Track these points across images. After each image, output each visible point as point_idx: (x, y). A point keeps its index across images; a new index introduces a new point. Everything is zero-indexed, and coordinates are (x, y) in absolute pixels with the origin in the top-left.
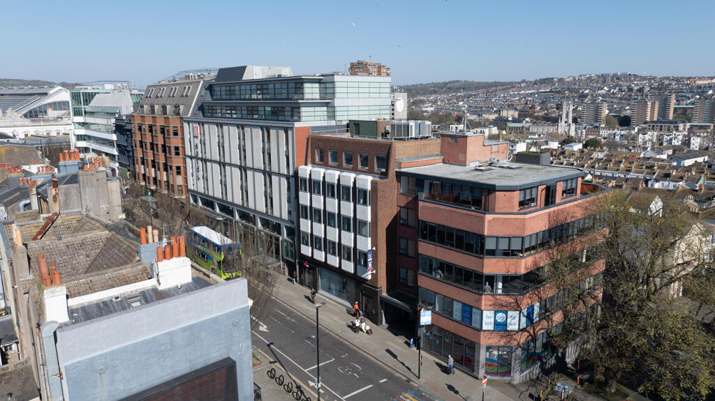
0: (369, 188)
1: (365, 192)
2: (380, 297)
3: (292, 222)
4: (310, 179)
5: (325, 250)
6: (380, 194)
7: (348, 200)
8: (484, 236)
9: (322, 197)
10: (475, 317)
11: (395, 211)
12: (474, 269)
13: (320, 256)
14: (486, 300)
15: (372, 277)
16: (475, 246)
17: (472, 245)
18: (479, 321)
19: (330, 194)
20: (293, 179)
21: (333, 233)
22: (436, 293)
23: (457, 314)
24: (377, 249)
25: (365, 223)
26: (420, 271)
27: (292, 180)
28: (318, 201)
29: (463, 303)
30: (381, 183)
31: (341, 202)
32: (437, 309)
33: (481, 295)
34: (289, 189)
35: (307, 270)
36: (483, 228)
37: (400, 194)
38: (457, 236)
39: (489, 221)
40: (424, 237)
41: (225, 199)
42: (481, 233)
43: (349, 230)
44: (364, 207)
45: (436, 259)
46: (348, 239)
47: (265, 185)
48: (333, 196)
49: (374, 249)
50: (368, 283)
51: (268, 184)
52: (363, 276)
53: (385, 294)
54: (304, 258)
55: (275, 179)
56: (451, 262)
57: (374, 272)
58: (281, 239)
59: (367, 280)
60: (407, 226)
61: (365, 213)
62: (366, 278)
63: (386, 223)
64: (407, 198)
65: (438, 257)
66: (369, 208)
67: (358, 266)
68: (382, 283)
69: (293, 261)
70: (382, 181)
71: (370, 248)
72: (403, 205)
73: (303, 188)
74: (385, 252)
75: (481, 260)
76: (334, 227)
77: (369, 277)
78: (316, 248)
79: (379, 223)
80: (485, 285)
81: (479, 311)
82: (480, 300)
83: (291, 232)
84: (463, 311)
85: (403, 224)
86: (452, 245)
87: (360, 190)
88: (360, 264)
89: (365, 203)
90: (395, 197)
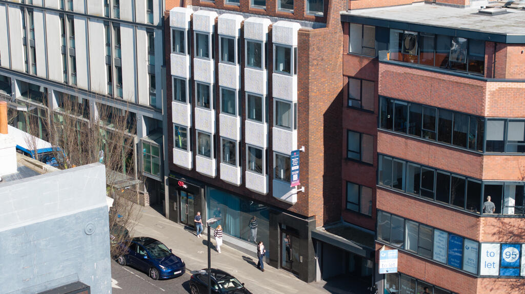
0: (294, 43)
1: (287, 50)
2: (313, 233)
3: (157, 110)
4: (191, 31)
5: (217, 156)
6: (313, 53)
7: (258, 65)
8: (483, 118)
9: (212, 62)
10: (469, 254)
11: (339, 84)
12: (468, 174)
13: (206, 166)
14: (486, 225)
15: (298, 199)
16: (469, 136)
17: (466, 134)
18: (475, 262)
19: (226, 56)
20: (160, 32)
21: (231, 126)
22: (405, 219)
23: (440, 252)
24: (307, 149)
25: (286, 105)
26: (381, 183)
27: (158, 35)
28: (205, 70)
29: (449, 233)
30: (315, 35)
31: (246, 69)
32: (408, 246)
33: (478, 217)
34: (151, 51)
35: (183, 193)
36: (483, 106)
37: (349, 54)
38: (440, 119)
39: (493, 94)
40: (388, 125)
41: (31, 72)
42: (478, 113)
43: (259, 118)
44: (285, 77)
45: (407, 161)
46: (257, 133)
47: (108, 45)
48: (231, 59)
49: (303, 149)
50: (291, 209)
51: (114, 43)
52: (283, 198)
53: (320, 228)
54: (178, 172)
55: (126, 33)
56: (431, 164)
57: (303, 189)
58: (136, 141)
59: (290, 205)
60: (361, 109)
61: (287, 88)
62: (288, 200)
63: (324, 106)
64: (361, 62)
65: (410, 157)
66: (294, 78)
67: (275, 181)
68: (316, 209)
69: (158, 179)
70: (318, 31)
71: (295, 148)
72: (353, 75)
73: (178, 47)
74: (322, 154)
75: (479, 159)
76: (234, 113)
77: (294, 199)
78: (200, 153)
79: (311, 104)
80: (486, 200)
81: (475, 245)
82: (476, 226)
83: (155, 128)
84: (450, 246)
85: (352, 108)
86: (433, 137)
87: (278, 47)
88: (278, 177)
89: (287, 70)
90: (340, 60)
